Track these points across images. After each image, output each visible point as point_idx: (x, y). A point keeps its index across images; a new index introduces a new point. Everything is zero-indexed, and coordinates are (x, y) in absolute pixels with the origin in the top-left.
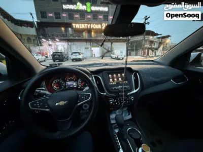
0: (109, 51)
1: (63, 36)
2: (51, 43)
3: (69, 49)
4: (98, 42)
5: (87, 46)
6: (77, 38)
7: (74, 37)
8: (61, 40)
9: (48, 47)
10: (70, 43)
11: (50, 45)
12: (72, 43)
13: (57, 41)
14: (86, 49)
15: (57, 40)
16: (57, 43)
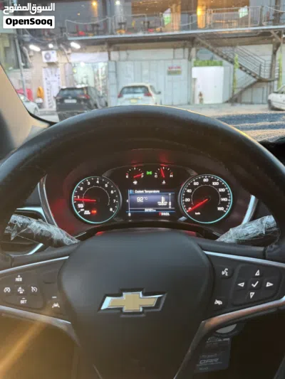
0: (260, 80)
1: (95, 29)
2: (54, 57)
3: (112, 76)
4: (217, 45)
5: (176, 63)
6: (140, 34)
7: (129, 30)
8: (87, 45)
9: (46, 73)
10: (114, 55)
11: (51, 64)
12: (123, 54)
13: (74, 51)
14: (170, 73)
15: (75, 45)
16: (74, 58)
